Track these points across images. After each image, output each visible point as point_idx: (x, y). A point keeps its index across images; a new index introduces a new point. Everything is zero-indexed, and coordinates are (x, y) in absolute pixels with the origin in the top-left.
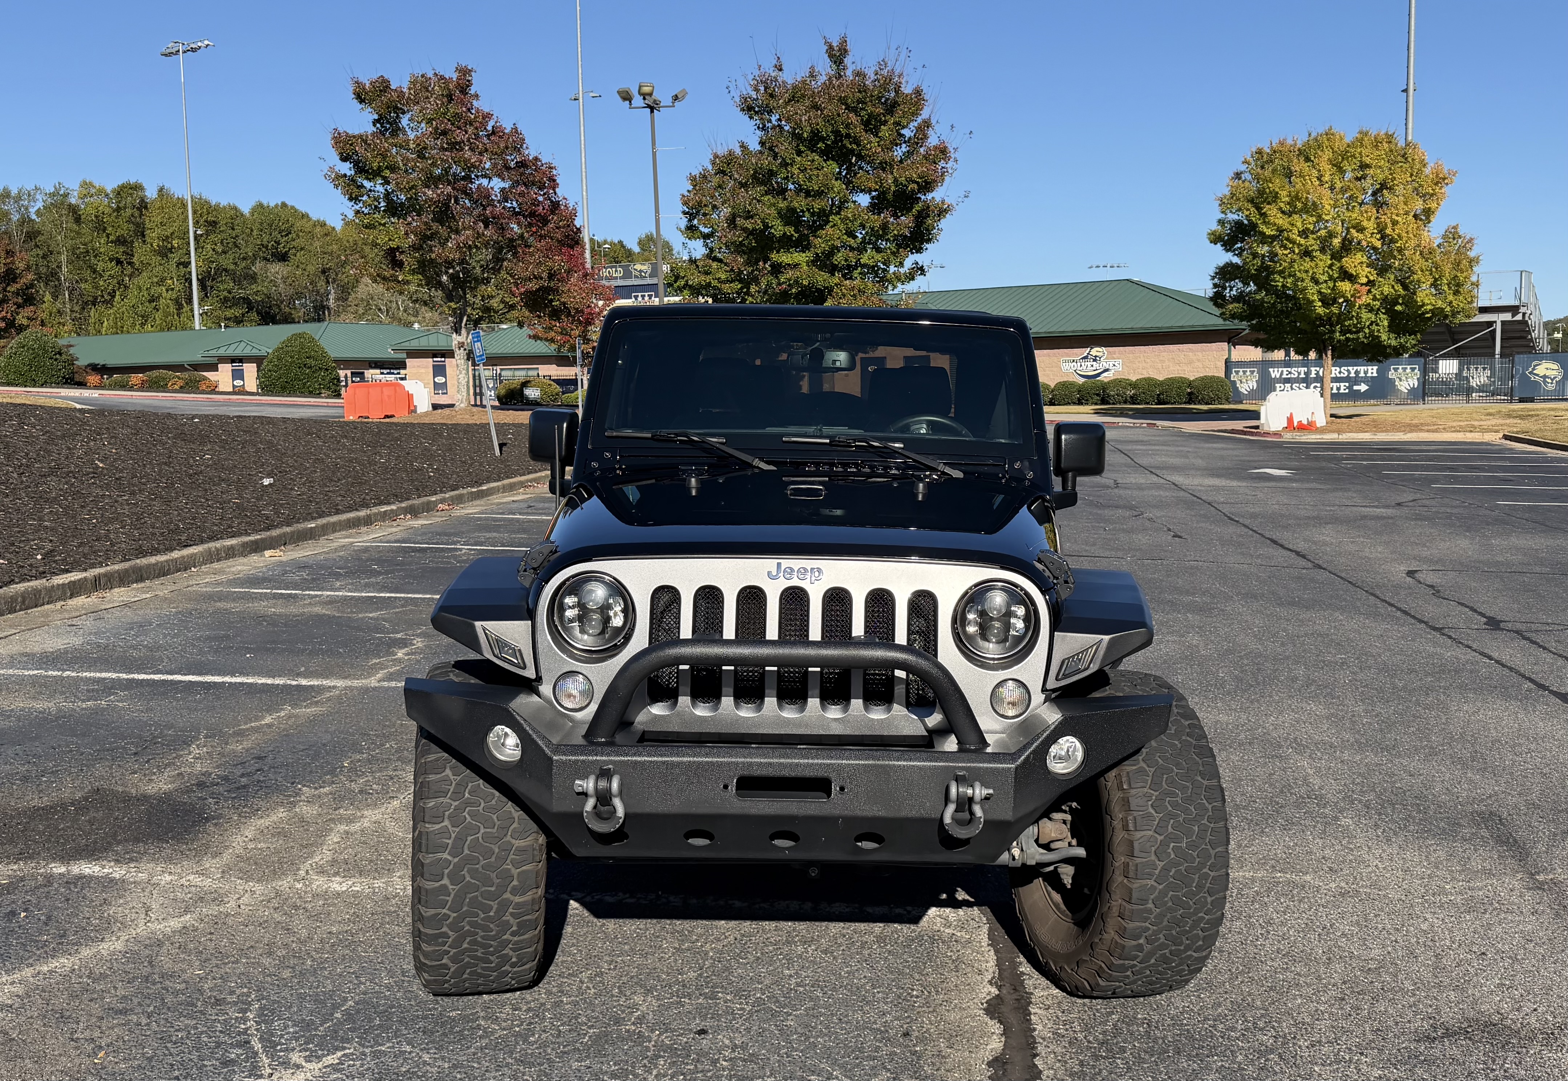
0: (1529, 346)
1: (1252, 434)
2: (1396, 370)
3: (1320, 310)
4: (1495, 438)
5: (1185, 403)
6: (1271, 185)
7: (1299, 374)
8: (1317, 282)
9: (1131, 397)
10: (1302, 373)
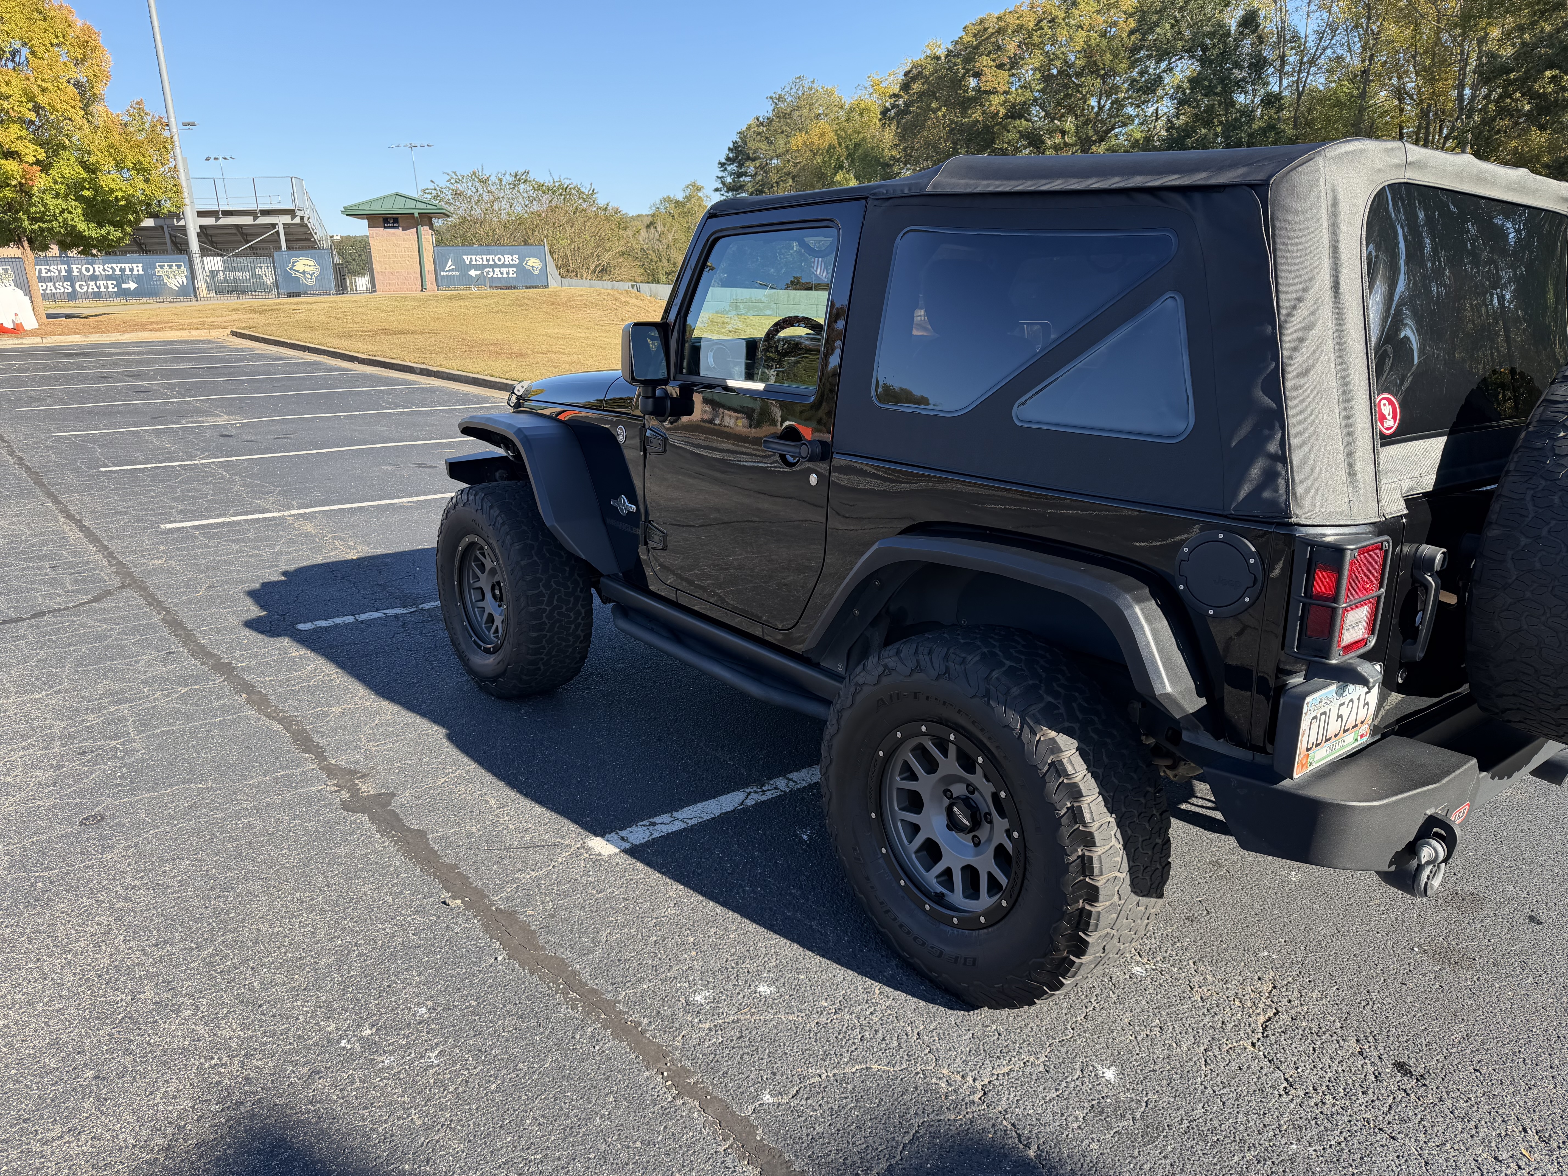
0: (314, 248)
2: (162, 267)
4: (221, 335)
7: (60, 271)
10: (63, 271)
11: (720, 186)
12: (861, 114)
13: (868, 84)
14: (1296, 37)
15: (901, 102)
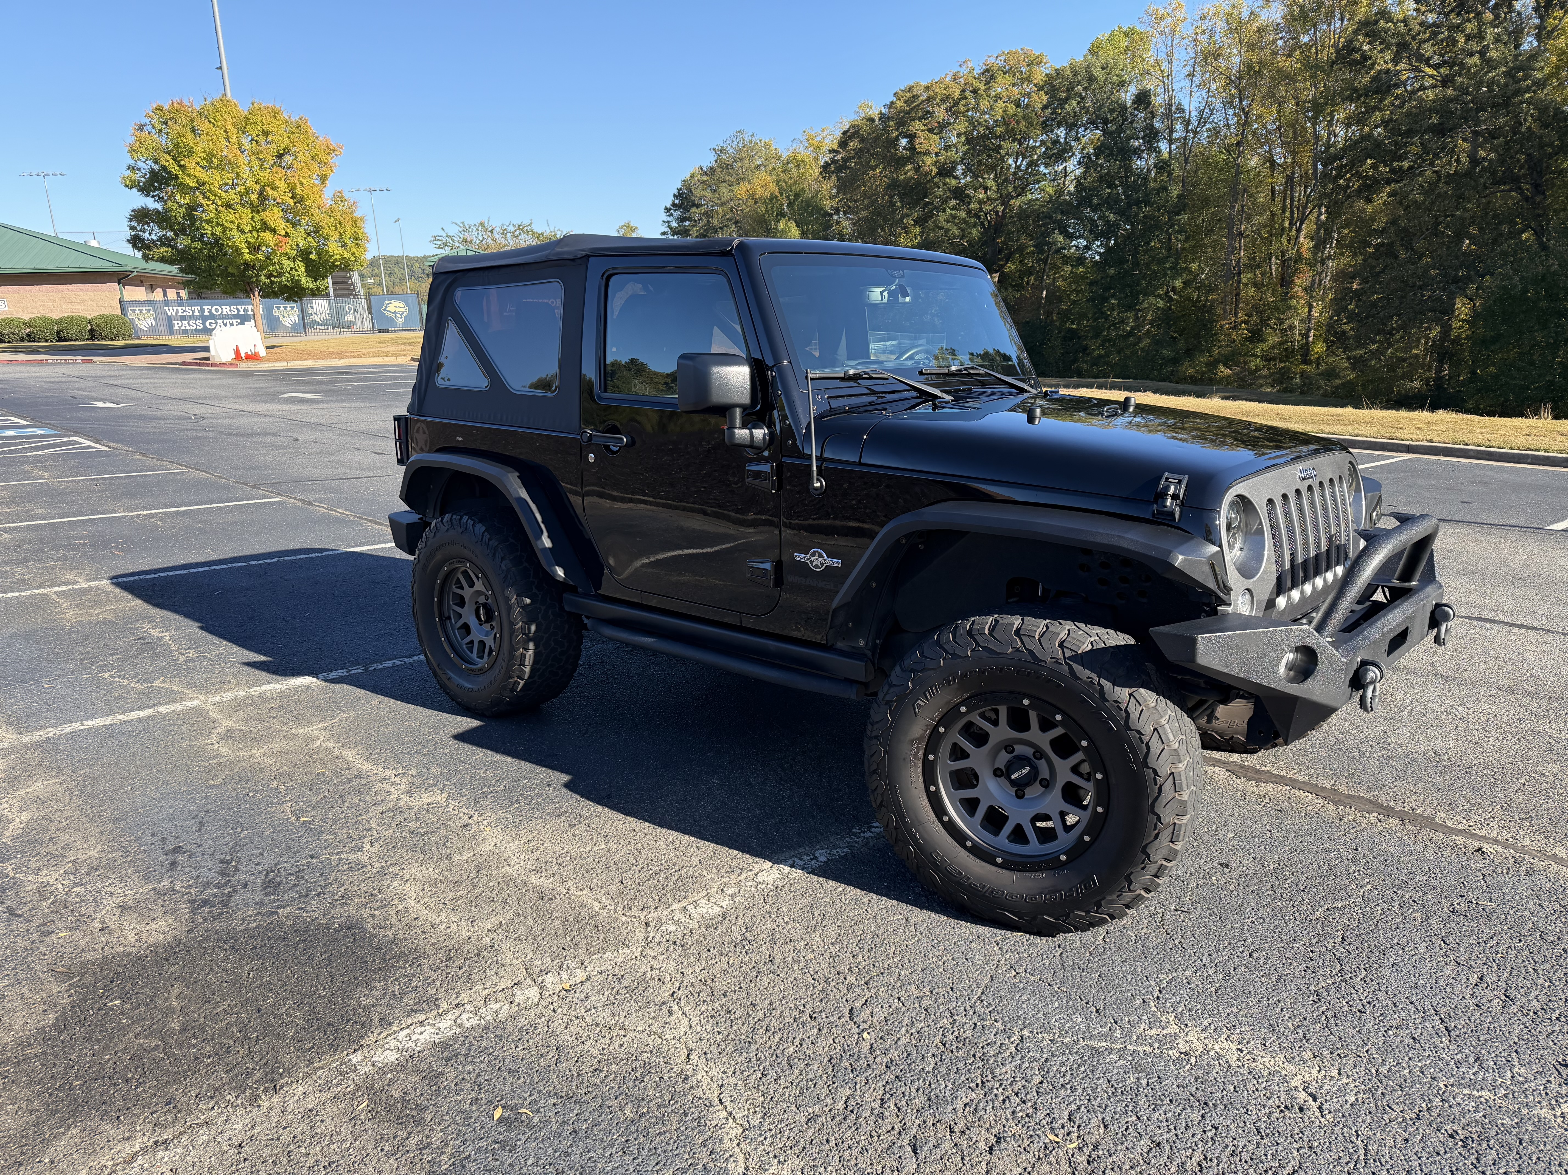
0: (349, 289)
1: (203, 364)
2: (278, 308)
3: (248, 257)
5: (88, 339)
6: (185, 140)
7: (194, 312)
8: (243, 232)
9: (28, 335)
10: (196, 311)
11: (666, 230)
12: (798, 166)
13: (803, 138)
14: (1180, 110)
15: (839, 157)
